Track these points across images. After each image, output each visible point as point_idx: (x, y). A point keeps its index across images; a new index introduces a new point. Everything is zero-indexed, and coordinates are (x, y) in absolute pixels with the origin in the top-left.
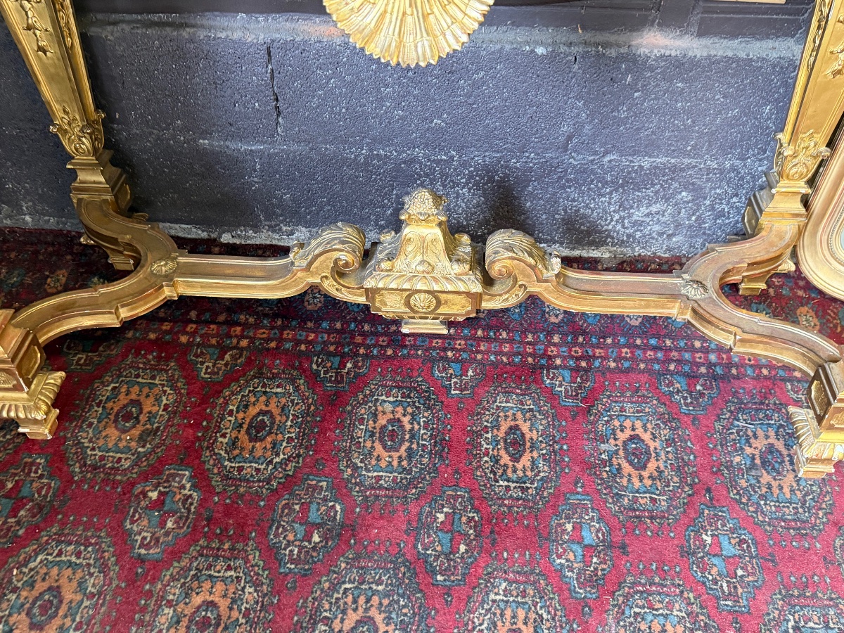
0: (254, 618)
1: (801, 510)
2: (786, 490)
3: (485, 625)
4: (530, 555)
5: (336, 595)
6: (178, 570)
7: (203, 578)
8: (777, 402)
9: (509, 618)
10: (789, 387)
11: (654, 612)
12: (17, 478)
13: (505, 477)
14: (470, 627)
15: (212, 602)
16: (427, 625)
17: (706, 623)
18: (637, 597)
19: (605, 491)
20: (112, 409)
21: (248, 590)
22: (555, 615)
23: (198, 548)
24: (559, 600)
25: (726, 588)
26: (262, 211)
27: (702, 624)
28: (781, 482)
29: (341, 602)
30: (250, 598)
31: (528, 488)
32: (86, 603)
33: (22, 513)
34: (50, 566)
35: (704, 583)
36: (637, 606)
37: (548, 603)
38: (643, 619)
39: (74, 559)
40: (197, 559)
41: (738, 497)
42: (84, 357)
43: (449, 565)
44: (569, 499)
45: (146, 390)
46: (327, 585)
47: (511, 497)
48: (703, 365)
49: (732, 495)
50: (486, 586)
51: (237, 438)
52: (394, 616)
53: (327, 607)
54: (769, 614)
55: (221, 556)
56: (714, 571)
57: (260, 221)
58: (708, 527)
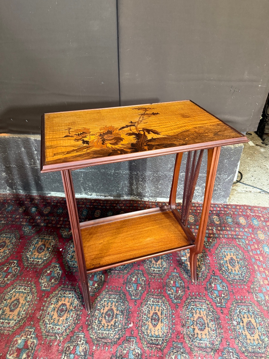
0: (77, 309)
1: (241, 277)
2: (237, 271)
3: (147, 311)
4: (160, 290)
5: (102, 302)
6: (55, 294)
7: (62, 297)
8: (234, 245)
9: (154, 309)
10: (237, 240)
11: (197, 307)
12: (8, 266)
13: (153, 267)
14: (142, 312)
15: (65, 304)
16: (129, 311)
17: (212, 311)
18: (192, 303)
19: (183, 271)
20: (37, 246)
21: (75, 300)
22: (168, 308)
23: (61, 288)
24: (169, 304)
25: (219, 300)
26: (83, 188)
27: (211, 311)
28: (235, 269)
29: (103, 304)
30: (76, 303)
31: (160, 270)
32: (27, 304)
33: (9, 277)
34: (16, 293)
35: (212, 298)
36: (192, 305)
37: (165, 305)
38: (194, 309)
39: (24, 291)
40: (60, 291)
41: (222, 273)
42: (29, 231)
43: (136, 293)
44: (172, 274)
45: (47, 241)
46: (99, 299)
47: (155, 273)
48: (212, 234)
49: (220, 272)
50: (147, 300)
51: (73, 255)
52: (119, 308)
53: (99, 305)
54: (231, 308)
55: (68, 290)
56: (215, 295)
57: (82, 191)
58: (213, 282)
